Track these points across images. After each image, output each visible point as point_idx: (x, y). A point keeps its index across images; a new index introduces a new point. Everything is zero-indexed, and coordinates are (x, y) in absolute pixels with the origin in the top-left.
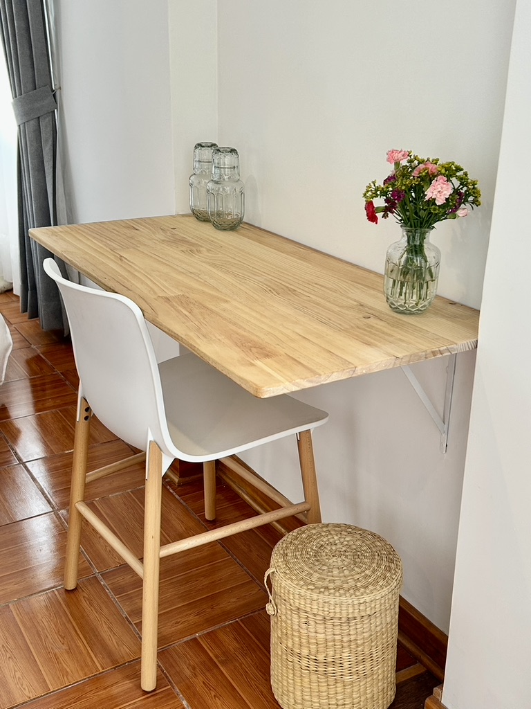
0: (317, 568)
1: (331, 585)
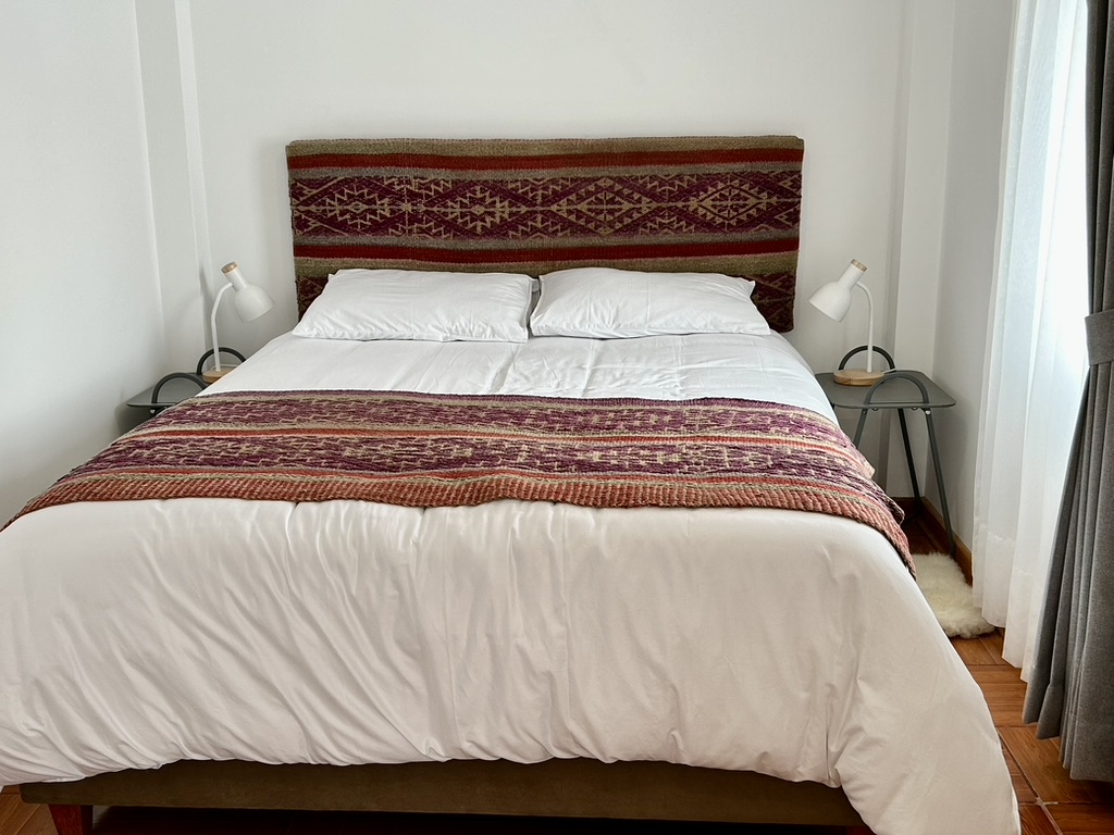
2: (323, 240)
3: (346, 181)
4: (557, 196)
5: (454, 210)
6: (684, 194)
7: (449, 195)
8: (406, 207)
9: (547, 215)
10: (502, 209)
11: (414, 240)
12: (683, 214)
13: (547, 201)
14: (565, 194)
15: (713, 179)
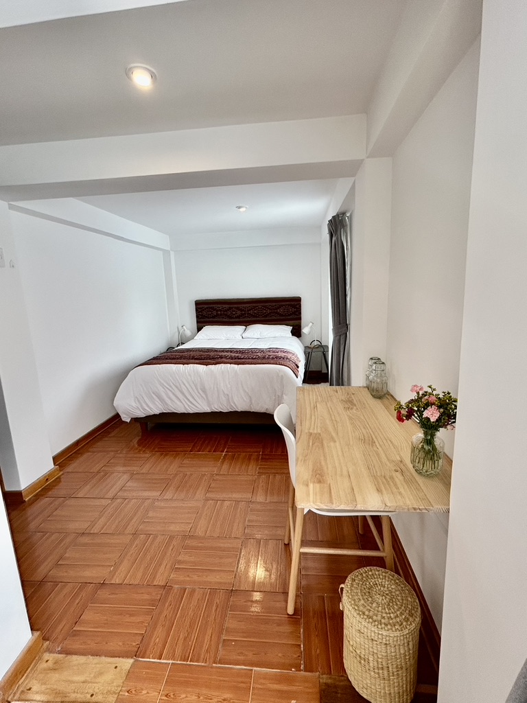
0: (365, 597)
1: (367, 613)
2: (202, 320)
3: (207, 308)
4: (250, 310)
5: (229, 313)
6: (276, 309)
7: (228, 310)
8: (219, 313)
9: (248, 314)
10: (239, 313)
11: (221, 320)
12: (277, 313)
13: (248, 311)
14: (252, 309)
15: (282, 305)
